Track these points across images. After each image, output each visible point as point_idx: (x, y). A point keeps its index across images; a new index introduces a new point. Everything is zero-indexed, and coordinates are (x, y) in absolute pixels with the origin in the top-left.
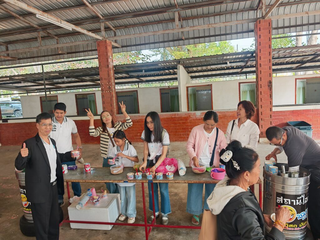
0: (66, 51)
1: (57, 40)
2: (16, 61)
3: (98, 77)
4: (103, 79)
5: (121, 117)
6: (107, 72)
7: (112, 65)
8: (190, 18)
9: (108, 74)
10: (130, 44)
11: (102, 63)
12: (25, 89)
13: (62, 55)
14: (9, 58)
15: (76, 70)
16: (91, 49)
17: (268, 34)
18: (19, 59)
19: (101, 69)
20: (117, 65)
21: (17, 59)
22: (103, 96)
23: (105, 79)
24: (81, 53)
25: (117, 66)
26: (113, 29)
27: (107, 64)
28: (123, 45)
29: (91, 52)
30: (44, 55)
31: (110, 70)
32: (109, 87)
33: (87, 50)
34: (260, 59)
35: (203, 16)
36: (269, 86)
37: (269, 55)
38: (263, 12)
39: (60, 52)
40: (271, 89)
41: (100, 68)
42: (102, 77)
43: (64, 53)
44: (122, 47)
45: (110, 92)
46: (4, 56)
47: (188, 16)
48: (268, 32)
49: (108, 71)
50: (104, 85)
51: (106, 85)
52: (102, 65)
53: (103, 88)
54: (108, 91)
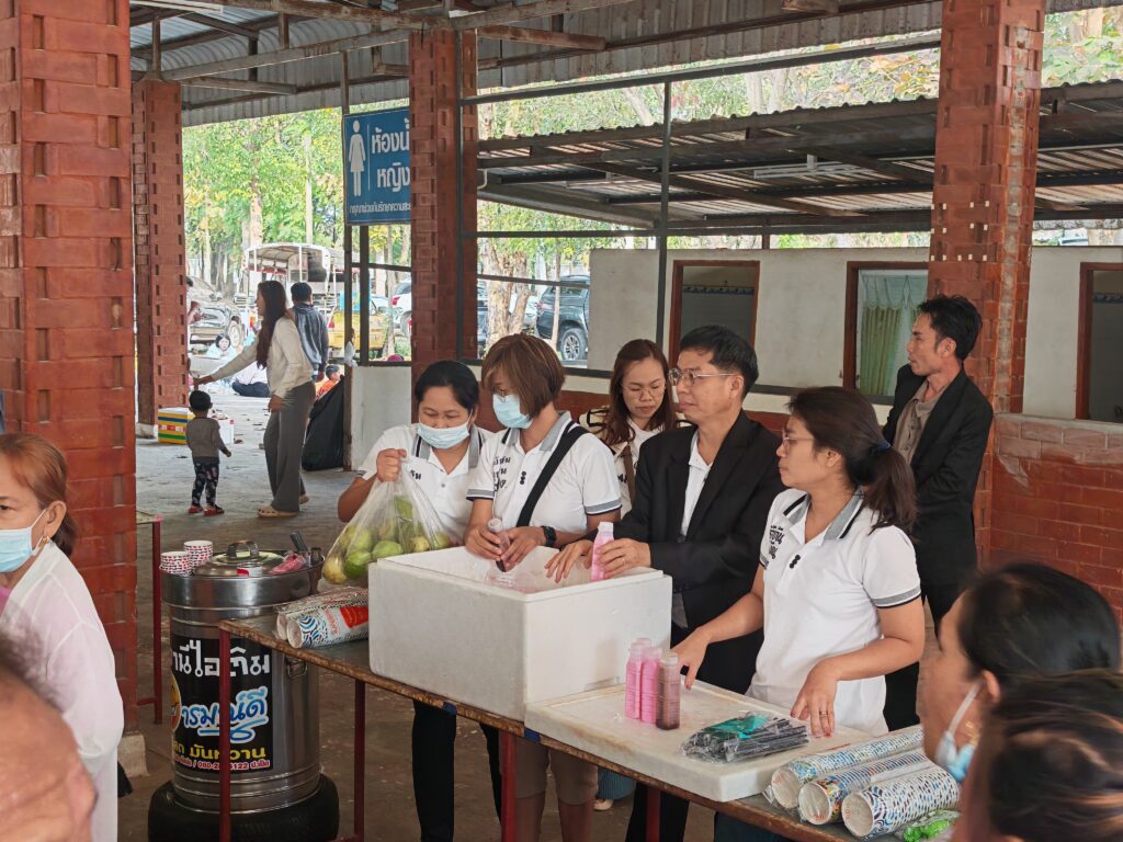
2: (598, 55)
3: (924, 165)
4: (952, 175)
5: (1028, 433)
6: (980, 129)
7: (1029, 84)
9: (981, 143)
11: (957, 75)
12: (646, 215)
13: (816, 22)
14: (560, 43)
15: (835, 117)
18: (611, 45)
19: (948, 110)
20: (1067, 84)
21: (601, 46)
22: (938, 282)
23: (963, 176)
25: (1071, 95)
27: (989, 80)
30: (724, 20)
31: (1005, 120)
32: (981, 226)
41: (942, 106)
42: (947, 164)
43: (809, 8)
45: (978, 261)
46: (538, 33)
49: (985, 126)
50: (950, 218)
51: (961, 212)
52: (956, 85)
53: (945, 230)
54: (970, 257)
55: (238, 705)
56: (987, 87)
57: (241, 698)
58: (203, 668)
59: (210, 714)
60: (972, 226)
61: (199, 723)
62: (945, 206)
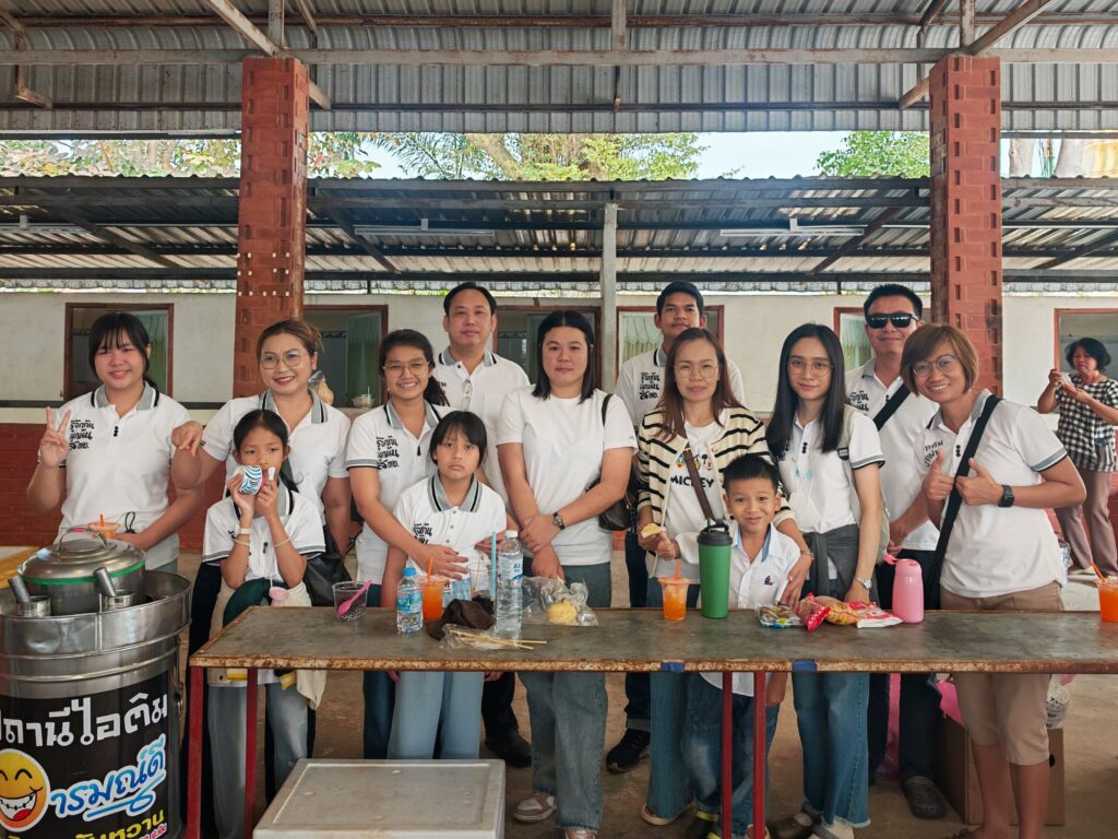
0: (51, 95)
1: (18, 35)
4: (254, 232)
6: (280, 201)
8: (652, 18)
9: (284, 214)
10: (373, 101)
11: (256, 160)
16: (178, 99)
17: (989, 113)
19: (249, 184)
22: (245, 311)
23: (264, 234)
24: (128, 113)
25: (322, 185)
26: (312, 22)
27: (285, 166)
28: (338, 101)
29: (177, 113)
31: (293, 197)
32: (283, 270)
33: (157, 100)
34: (957, 211)
35: (709, 19)
36: (989, 322)
37: (990, 196)
38: (965, 32)
39: (24, 96)
40: (996, 334)
41: (244, 182)
42: (250, 224)
43: (41, 100)
44: (335, 107)
45: (282, 297)
47: (648, 13)
48: (989, 108)
49: (283, 199)
50: (255, 264)
51: (265, 260)
52: (256, 168)
53: (250, 273)
54: (274, 293)
55: (139, 766)
56: (284, 171)
57: (142, 757)
58: (94, 731)
59: (103, 789)
60: (275, 270)
61: (87, 804)
62: (249, 255)
